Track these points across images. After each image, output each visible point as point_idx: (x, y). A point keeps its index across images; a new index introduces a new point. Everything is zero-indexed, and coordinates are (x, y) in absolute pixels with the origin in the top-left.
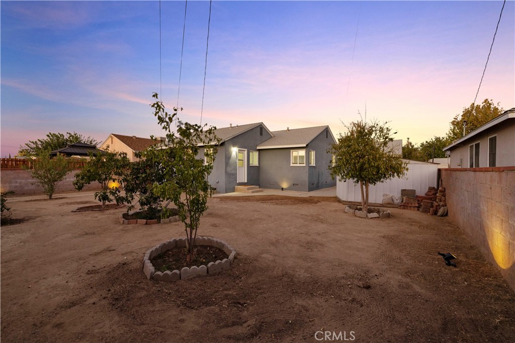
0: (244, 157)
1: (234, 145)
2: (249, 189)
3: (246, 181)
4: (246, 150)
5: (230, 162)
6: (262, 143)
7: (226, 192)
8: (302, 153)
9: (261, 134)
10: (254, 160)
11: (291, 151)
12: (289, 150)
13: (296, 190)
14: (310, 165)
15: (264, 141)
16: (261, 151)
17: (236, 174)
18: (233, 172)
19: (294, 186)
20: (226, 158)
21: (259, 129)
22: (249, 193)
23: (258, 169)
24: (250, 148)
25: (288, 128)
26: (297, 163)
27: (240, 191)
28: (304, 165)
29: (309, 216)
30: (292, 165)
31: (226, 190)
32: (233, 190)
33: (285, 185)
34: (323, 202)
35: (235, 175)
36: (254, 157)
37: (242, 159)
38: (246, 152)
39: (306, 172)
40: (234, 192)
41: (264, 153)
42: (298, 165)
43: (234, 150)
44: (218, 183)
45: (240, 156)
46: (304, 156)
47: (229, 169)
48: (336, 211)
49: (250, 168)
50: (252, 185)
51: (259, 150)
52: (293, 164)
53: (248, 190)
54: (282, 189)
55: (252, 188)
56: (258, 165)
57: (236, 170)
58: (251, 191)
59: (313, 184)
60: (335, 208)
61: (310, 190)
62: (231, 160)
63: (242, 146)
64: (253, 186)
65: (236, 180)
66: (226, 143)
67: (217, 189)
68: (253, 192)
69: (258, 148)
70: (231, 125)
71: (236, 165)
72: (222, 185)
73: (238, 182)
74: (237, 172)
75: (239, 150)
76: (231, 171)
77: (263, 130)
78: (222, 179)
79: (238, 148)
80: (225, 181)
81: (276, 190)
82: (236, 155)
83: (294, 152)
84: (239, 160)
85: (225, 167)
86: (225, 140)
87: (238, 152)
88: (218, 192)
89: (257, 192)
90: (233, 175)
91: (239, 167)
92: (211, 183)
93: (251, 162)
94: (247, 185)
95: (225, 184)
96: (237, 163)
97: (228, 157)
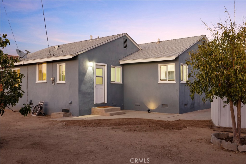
0: (103, 73)
1: (90, 60)
2: (107, 111)
3: (106, 102)
4: (106, 65)
5: (85, 79)
6: (126, 56)
7: (80, 115)
8: (172, 67)
9: (125, 46)
10: (117, 76)
11: (159, 65)
12: (156, 64)
13: (165, 112)
14: (181, 82)
15: (129, 55)
16: (125, 67)
17: (94, 93)
18: (89, 91)
20: (79, 74)
21: (123, 40)
22: (107, 116)
23: (121, 87)
24: (111, 63)
25: (159, 39)
26: (166, 80)
27: (97, 113)
28: (174, 82)
29: (158, 148)
30: (160, 82)
31: (79, 112)
32: (89, 112)
33: (152, 106)
34: (190, 128)
35: (91, 94)
36: (117, 73)
37: (101, 75)
38: (106, 68)
39: (177, 90)
40: (90, 114)
41: (128, 68)
42: (167, 82)
43: (90, 65)
44: (71, 103)
45: (99, 72)
46: (174, 72)
47: (83, 88)
48: (199, 140)
49: (111, 86)
50: (112, 106)
51: (123, 65)
52: (161, 80)
53: (105, 112)
54: (149, 111)
55: (112, 110)
56: (121, 83)
57: (93, 89)
58: (109, 113)
59: (186, 105)
60: (199, 137)
61: (182, 111)
62: (87, 77)
63: (100, 60)
64: (114, 107)
65: (94, 101)
66: (79, 57)
67: (70, 111)
68: (111, 115)
69: (121, 62)
70: (92, 36)
71: (93, 83)
72: (75, 106)
73: (95, 103)
74: (94, 91)
75: (96, 65)
76: (86, 89)
77: (127, 42)
78: (76, 99)
79: (95, 62)
80: (79, 102)
81: (142, 112)
82: (93, 70)
83: (162, 67)
84: (97, 77)
85: (78, 85)
86: (79, 54)
87: (96, 67)
88: (70, 114)
89: (116, 115)
90: (89, 94)
91: (96, 85)
92: (63, 103)
93: (112, 79)
94: (107, 106)
95: (79, 105)
96: (94, 80)
97: (82, 73)
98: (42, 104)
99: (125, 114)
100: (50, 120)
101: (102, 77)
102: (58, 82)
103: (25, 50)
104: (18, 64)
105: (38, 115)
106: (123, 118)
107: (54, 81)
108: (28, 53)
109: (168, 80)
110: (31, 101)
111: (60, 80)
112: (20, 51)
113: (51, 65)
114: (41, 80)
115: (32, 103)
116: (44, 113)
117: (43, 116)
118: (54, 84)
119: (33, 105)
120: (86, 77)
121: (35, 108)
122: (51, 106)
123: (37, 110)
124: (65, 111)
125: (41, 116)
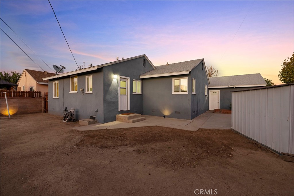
0: (126, 85)
1: (114, 73)
2: (130, 118)
3: (129, 109)
4: (129, 78)
5: (110, 90)
6: (144, 74)
7: (105, 121)
8: (184, 81)
9: (144, 65)
10: (138, 88)
11: (173, 79)
12: (170, 78)
13: (178, 118)
14: (192, 93)
15: (147, 72)
16: (144, 81)
17: (118, 102)
18: (113, 100)
19: (177, 114)
20: (104, 85)
21: (142, 60)
23: (141, 97)
24: (134, 77)
26: (179, 92)
27: (121, 120)
28: (187, 93)
30: (173, 93)
32: (114, 119)
33: (167, 113)
35: (116, 103)
36: (138, 86)
37: (125, 87)
38: (129, 81)
39: (189, 100)
40: (115, 120)
41: (146, 82)
43: (115, 78)
44: (97, 111)
45: (123, 84)
47: (108, 97)
49: (133, 96)
50: (134, 113)
51: (142, 79)
52: (175, 92)
53: (128, 119)
54: (164, 117)
55: (134, 117)
56: (141, 94)
58: (131, 120)
59: (194, 112)
61: (192, 117)
63: (123, 74)
65: (118, 109)
66: (104, 69)
67: (96, 118)
68: (134, 122)
69: (141, 77)
71: (118, 93)
72: (101, 115)
73: (119, 111)
74: (118, 100)
75: (120, 78)
76: (111, 99)
77: (146, 62)
78: (101, 108)
79: (119, 75)
80: (104, 110)
81: (158, 117)
82: (118, 82)
83: (175, 81)
84: (121, 88)
85: (103, 95)
86: (104, 66)
87: (120, 80)
88: (96, 121)
89: (138, 122)
90: (114, 103)
91: (120, 95)
92: (91, 111)
93: (134, 91)
94: (129, 113)
95: (104, 113)
96: (118, 91)
97: (107, 84)
98: (73, 111)
99: (145, 120)
100: (73, 129)
101: (126, 88)
102: (87, 92)
103: (61, 66)
104: (55, 78)
105: (67, 122)
106: (145, 126)
107: (83, 91)
108: (63, 68)
109: (181, 92)
110: (66, 108)
111: (88, 90)
112: (57, 67)
113: (81, 77)
114: (73, 91)
115: (67, 109)
116: (74, 119)
117: (74, 121)
118: (83, 94)
119: (67, 111)
120: (110, 88)
121: (66, 115)
122: (81, 113)
123: (68, 117)
124: (92, 118)
125: (72, 121)
